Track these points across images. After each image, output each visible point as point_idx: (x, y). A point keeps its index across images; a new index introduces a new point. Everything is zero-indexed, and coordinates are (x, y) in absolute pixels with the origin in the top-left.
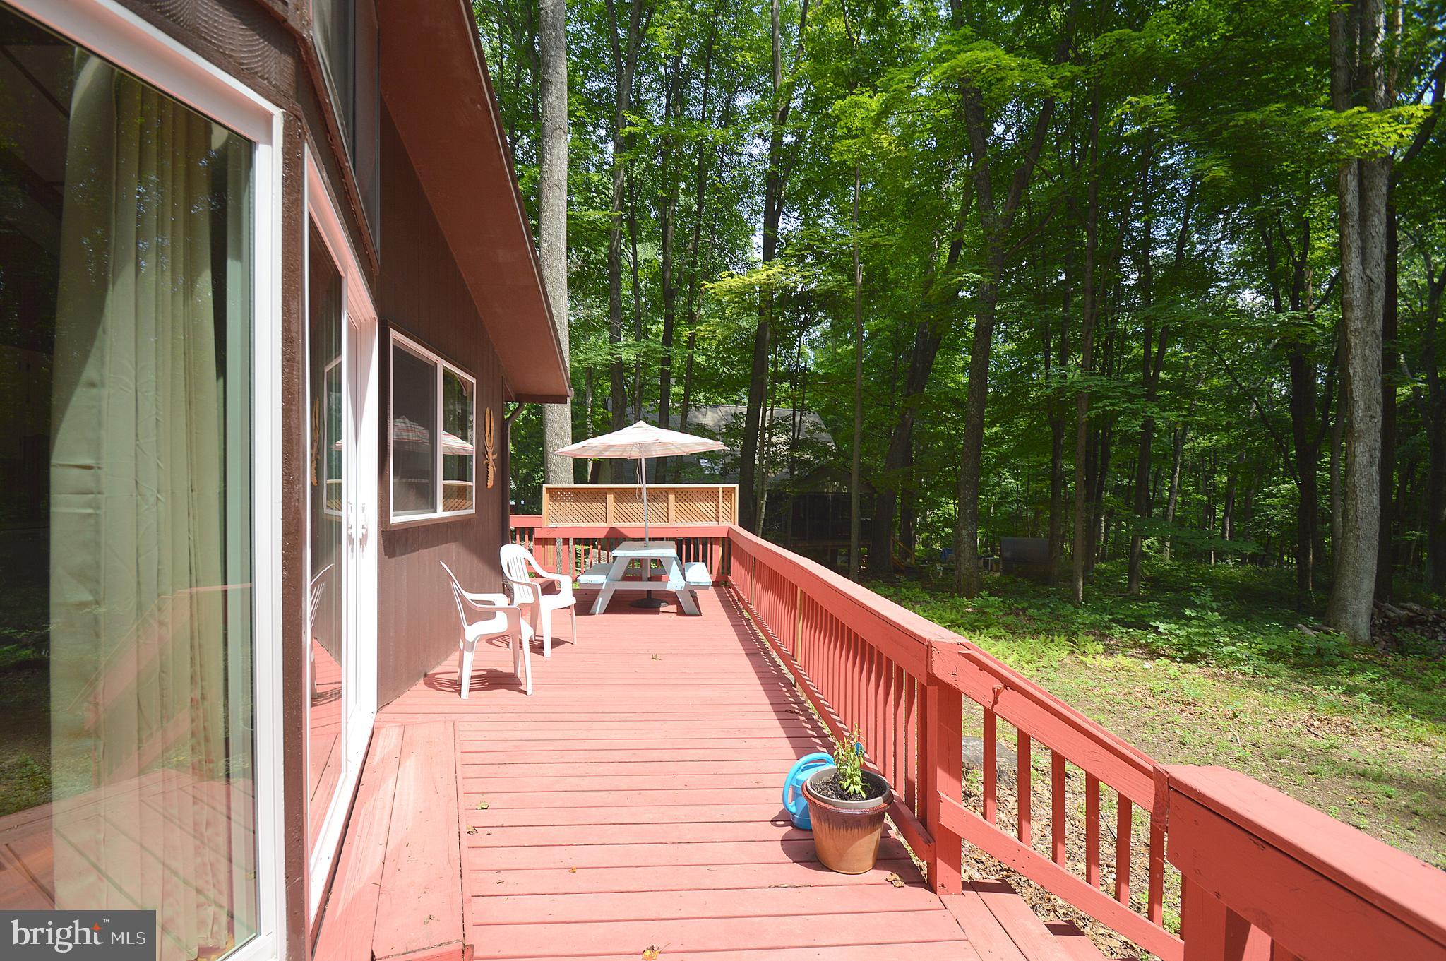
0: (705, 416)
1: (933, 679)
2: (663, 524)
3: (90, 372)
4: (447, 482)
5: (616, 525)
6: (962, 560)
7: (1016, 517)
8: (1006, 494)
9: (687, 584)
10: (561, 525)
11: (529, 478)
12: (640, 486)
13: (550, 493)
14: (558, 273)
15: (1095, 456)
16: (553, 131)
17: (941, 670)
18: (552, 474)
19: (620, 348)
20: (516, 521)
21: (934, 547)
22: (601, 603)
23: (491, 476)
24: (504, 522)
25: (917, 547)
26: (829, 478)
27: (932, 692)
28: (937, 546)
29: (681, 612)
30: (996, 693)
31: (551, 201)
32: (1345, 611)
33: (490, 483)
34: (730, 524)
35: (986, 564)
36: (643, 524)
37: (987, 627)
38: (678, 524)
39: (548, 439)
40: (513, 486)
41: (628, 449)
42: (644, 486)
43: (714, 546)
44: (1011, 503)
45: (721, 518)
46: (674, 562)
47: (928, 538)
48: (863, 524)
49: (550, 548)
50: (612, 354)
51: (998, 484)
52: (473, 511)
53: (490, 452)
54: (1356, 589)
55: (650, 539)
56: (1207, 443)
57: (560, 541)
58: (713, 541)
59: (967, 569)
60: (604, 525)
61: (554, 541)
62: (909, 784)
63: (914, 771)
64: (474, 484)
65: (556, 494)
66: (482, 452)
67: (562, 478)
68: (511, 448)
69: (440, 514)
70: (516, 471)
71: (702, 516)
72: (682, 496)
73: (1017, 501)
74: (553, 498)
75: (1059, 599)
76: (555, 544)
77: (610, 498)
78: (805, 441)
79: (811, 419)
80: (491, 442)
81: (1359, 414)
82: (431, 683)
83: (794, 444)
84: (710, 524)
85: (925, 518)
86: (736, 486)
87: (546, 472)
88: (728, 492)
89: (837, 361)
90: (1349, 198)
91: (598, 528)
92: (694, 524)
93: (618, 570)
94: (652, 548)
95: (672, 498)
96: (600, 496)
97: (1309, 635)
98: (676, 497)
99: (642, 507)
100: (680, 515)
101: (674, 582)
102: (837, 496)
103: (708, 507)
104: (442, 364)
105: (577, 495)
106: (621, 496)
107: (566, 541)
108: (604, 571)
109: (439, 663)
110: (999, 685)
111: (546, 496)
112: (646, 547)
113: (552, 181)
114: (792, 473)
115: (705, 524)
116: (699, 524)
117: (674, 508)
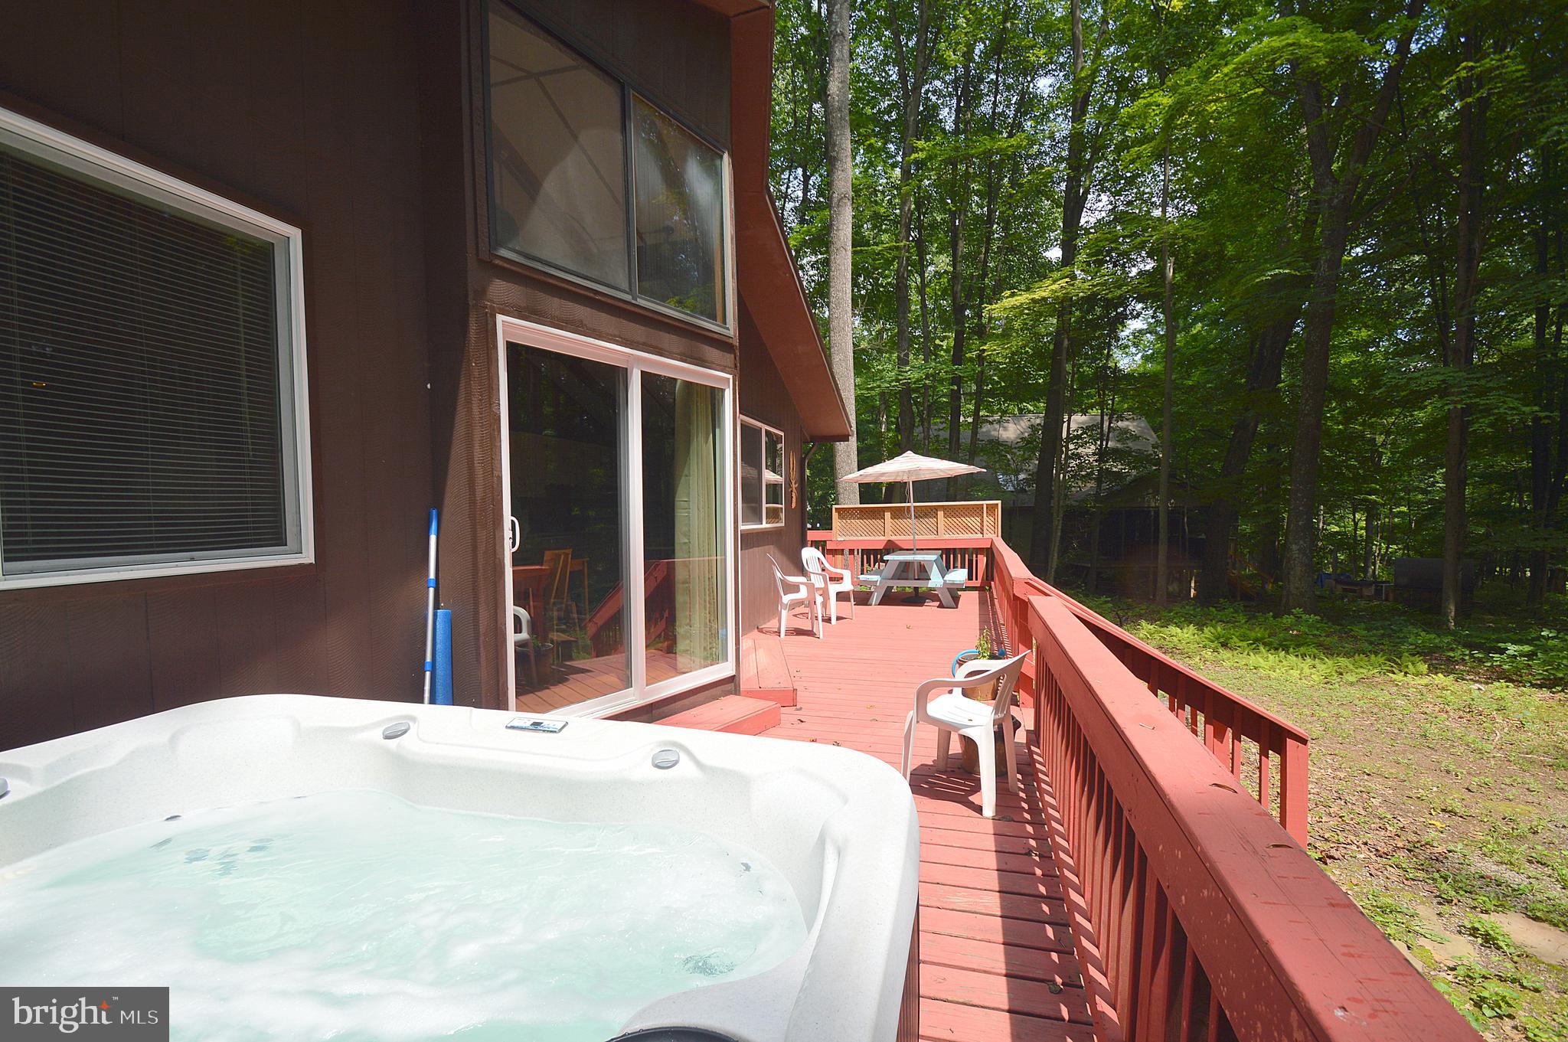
0: (1005, 429)
2: (933, 537)
3: (686, 472)
4: (768, 505)
5: (893, 538)
6: (1292, 578)
9: (945, 582)
10: (848, 538)
11: (824, 499)
12: (908, 504)
13: (839, 513)
14: (844, 323)
16: (839, 201)
17: (1018, 593)
18: (841, 496)
19: (906, 372)
20: (812, 535)
22: (876, 598)
23: (794, 500)
24: (804, 536)
29: (941, 606)
31: (838, 262)
33: (794, 505)
34: (993, 536)
35: (1379, 591)
36: (911, 537)
37: (1298, 646)
38: (947, 537)
39: (838, 467)
40: (809, 508)
41: (901, 474)
42: (912, 504)
43: (979, 556)
45: (985, 531)
46: (935, 565)
49: (839, 557)
50: (898, 380)
52: (783, 525)
53: (793, 482)
55: (917, 548)
57: (846, 552)
58: (979, 551)
59: (1297, 588)
60: (882, 538)
61: (842, 552)
64: (783, 506)
65: (844, 513)
66: (788, 482)
67: (850, 499)
68: (808, 473)
69: (765, 525)
70: (812, 493)
71: (968, 529)
72: (950, 512)
74: (841, 517)
75: (1405, 621)
76: (843, 554)
77: (888, 515)
80: (794, 475)
82: (761, 631)
83: (1102, 455)
84: (975, 536)
86: (999, 502)
87: (837, 494)
88: (991, 509)
91: (877, 541)
92: (961, 536)
93: (889, 570)
94: (919, 554)
95: (941, 514)
96: (878, 514)
98: (945, 514)
99: (911, 522)
100: (948, 529)
101: (936, 580)
103: (974, 521)
104: (765, 427)
105: (863, 514)
106: (898, 514)
107: (851, 552)
108: (879, 572)
109: (765, 623)
111: (835, 515)
112: (914, 554)
113: (838, 244)
114: (1099, 486)
115: (970, 536)
116: (965, 536)
117: (943, 523)
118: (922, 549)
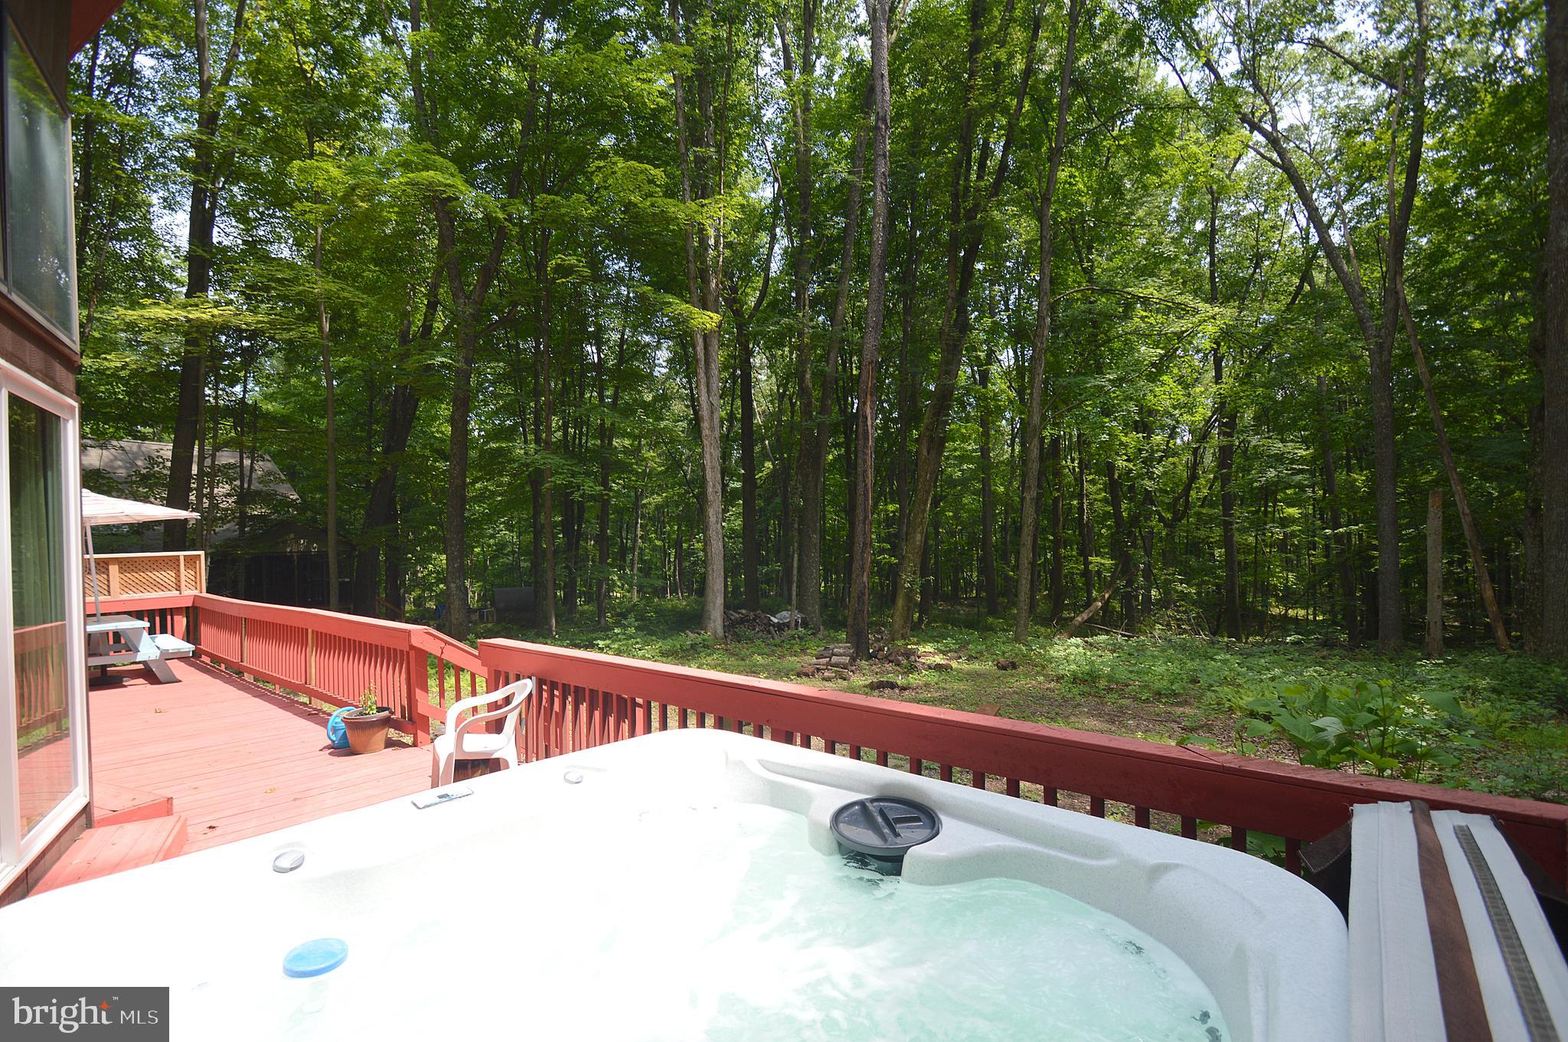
1: (412, 647)
6: (452, 611)
7: (514, 567)
8: (501, 546)
9: (159, 653)
15: (573, 511)
17: (415, 642)
21: (428, 605)
25: (407, 607)
26: (292, 536)
27: (412, 654)
28: (431, 605)
29: (154, 682)
30: (442, 649)
32: (710, 619)
34: (196, 592)
35: (481, 617)
38: (125, 597)
43: (176, 617)
44: (507, 555)
45: (183, 583)
46: (145, 633)
47: (419, 597)
48: (341, 584)
51: (492, 536)
54: (714, 603)
55: (102, 615)
56: (659, 499)
58: (174, 611)
59: (457, 619)
62: (403, 708)
63: (405, 703)
71: (158, 586)
72: (125, 566)
73: (513, 552)
78: (258, 493)
79: (263, 466)
81: (710, 490)
83: (244, 497)
84: (168, 594)
85: (415, 573)
86: (202, 553)
88: (191, 561)
89: (294, 395)
90: (698, 348)
92: (147, 595)
95: (114, 569)
97: (690, 638)
98: (120, 568)
100: (125, 587)
101: (146, 651)
102: (305, 556)
103: (168, 576)
110: (443, 645)
112: (98, 622)
114: (242, 529)
115: (160, 594)
116: (154, 595)
117: (118, 579)
118: (110, 614)
